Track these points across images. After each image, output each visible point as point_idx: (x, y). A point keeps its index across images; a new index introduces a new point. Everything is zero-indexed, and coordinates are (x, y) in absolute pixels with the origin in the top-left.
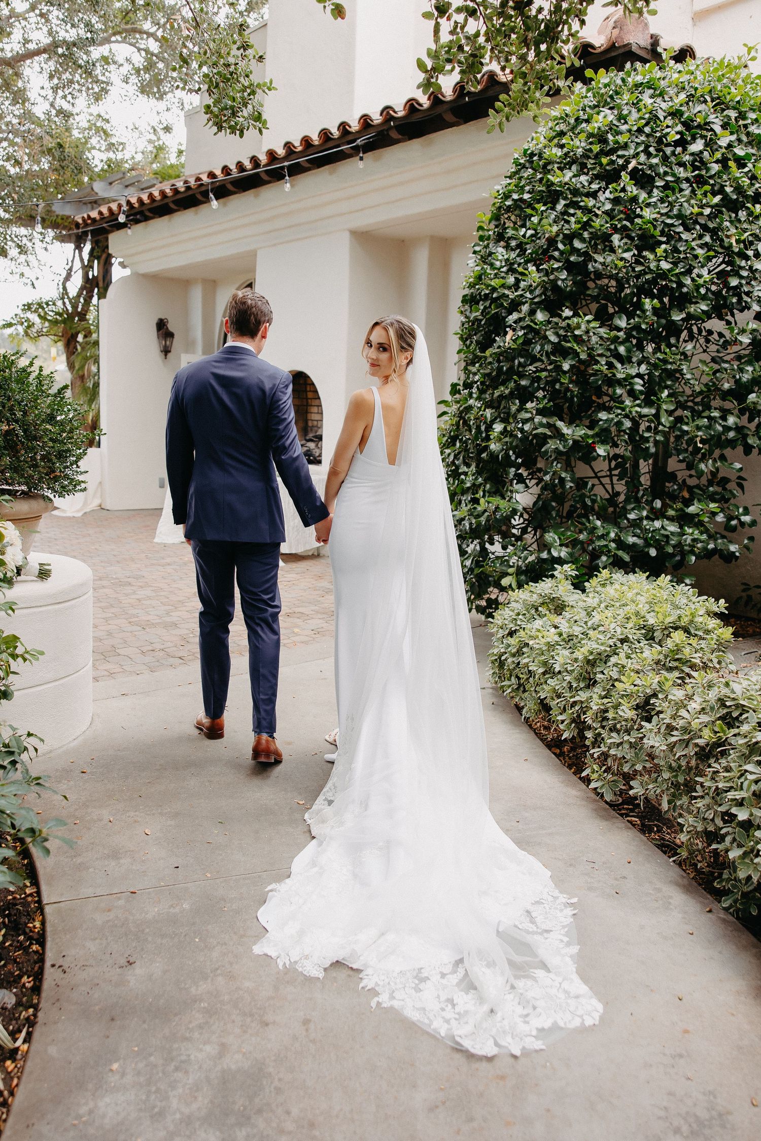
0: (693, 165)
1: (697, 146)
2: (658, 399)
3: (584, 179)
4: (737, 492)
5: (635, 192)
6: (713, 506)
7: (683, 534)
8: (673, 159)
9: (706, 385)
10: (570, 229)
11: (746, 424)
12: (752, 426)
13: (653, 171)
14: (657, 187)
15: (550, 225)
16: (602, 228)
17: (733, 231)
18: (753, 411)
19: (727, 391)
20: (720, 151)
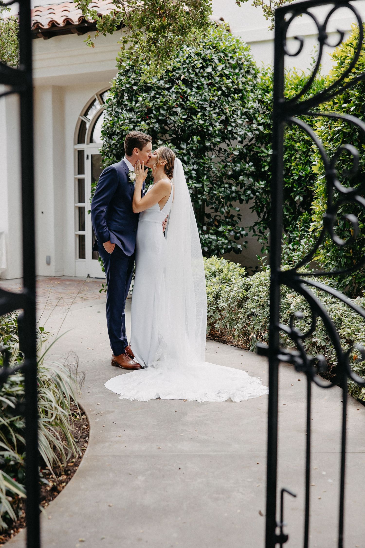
0: (208, 78)
1: (209, 70)
2: (203, 180)
3: (162, 82)
4: (238, 221)
5: (185, 89)
6: (229, 227)
7: (218, 240)
8: (200, 74)
9: (222, 173)
10: (158, 105)
11: (239, 190)
12: (242, 191)
13: (192, 80)
14: (194, 87)
15: (148, 102)
16: (172, 105)
17: (227, 106)
18: (242, 184)
19: (230, 175)
20: (219, 72)
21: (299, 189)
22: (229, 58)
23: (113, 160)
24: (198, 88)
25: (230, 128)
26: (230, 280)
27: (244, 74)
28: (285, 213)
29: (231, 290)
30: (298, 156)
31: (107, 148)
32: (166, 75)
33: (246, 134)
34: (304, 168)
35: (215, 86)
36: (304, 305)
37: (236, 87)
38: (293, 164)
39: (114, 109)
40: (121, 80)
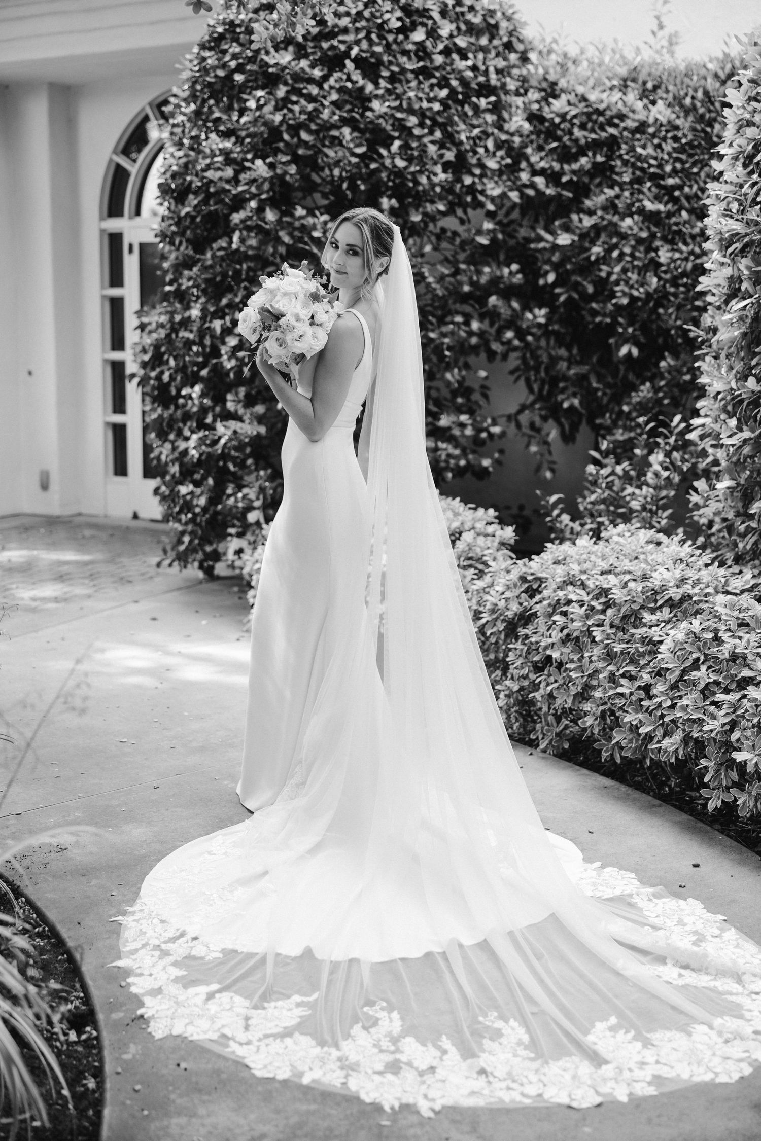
0: (416, 55)
1: (419, 35)
3: (304, 63)
4: (482, 402)
5: (361, 82)
6: (464, 418)
8: (394, 47)
9: (447, 289)
10: (294, 119)
11: (488, 329)
12: (493, 331)
13: (377, 59)
14: (383, 77)
15: (271, 113)
16: (332, 121)
17: (462, 127)
18: (491, 315)
19: (466, 294)
20: (443, 42)
21: (630, 330)
22: (465, 9)
23: (187, 255)
24: (393, 79)
25: (468, 180)
26: (480, 560)
27: (501, 49)
28: (595, 385)
29: (487, 590)
30: (627, 250)
31: (171, 225)
32: (314, 47)
33: (504, 195)
34: (644, 277)
35: (434, 77)
36: (699, 650)
37: (481, 79)
38: (617, 269)
39: (187, 131)
40: (204, 59)
